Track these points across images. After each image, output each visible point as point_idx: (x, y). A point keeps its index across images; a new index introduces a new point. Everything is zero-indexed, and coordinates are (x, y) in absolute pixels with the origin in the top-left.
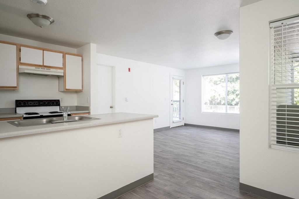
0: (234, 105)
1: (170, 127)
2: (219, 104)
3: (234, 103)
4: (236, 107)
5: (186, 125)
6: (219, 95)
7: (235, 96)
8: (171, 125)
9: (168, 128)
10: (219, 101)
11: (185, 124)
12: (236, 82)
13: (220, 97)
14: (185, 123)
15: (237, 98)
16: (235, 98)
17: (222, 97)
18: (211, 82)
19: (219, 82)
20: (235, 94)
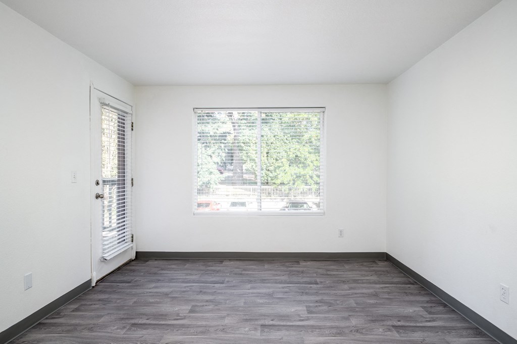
1: (90, 281)
5: (141, 257)
8: (94, 274)
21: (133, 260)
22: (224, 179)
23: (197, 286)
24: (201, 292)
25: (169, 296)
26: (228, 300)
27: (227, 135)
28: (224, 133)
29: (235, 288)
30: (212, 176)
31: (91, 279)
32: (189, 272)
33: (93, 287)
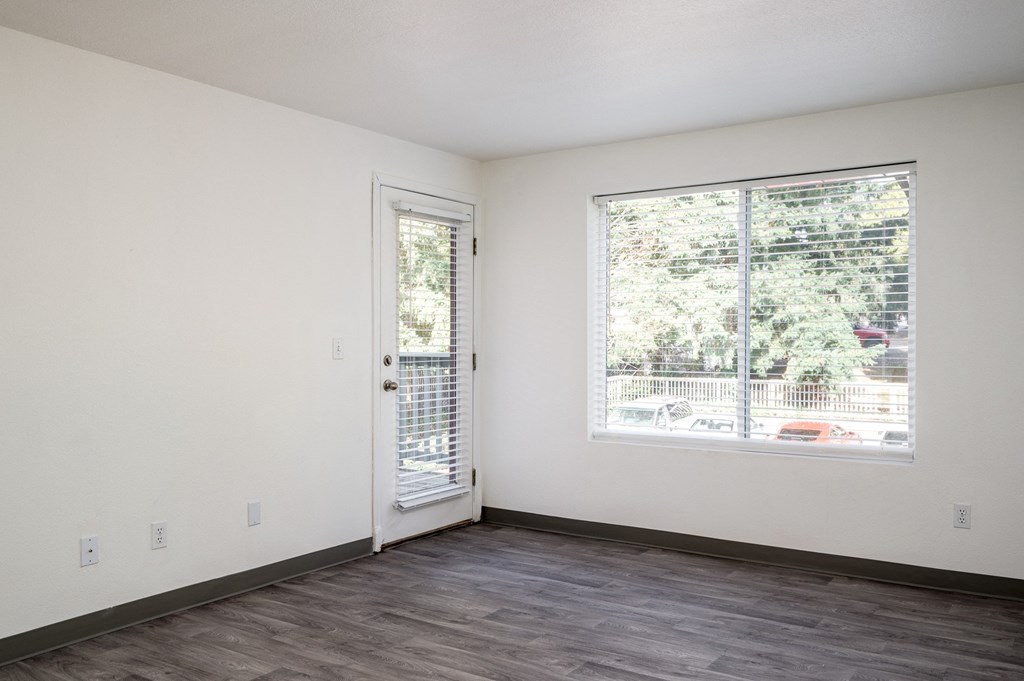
0: (763, 374)
1: (370, 541)
2: (698, 368)
3: (763, 364)
4: (773, 383)
5: (492, 518)
6: (697, 328)
7: (770, 333)
8: (378, 529)
9: (353, 557)
10: (696, 356)
11: (484, 509)
12: (773, 264)
13: (700, 336)
14: (489, 505)
15: (777, 341)
16: (768, 342)
17: (710, 335)
18: (656, 262)
19: (696, 265)
20: (770, 321)
21: (475, 524)
22: (872, 363)
23: (744, 620)
24: (750, 634)
25: (676, 627)
26: (811, 662)
27: (897, 228)
28: (888, 223)
29: (841, 642)
30: (835, 353)
31: (372, 538)
32: (734, 588)
33: (376, 553)
